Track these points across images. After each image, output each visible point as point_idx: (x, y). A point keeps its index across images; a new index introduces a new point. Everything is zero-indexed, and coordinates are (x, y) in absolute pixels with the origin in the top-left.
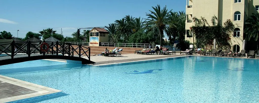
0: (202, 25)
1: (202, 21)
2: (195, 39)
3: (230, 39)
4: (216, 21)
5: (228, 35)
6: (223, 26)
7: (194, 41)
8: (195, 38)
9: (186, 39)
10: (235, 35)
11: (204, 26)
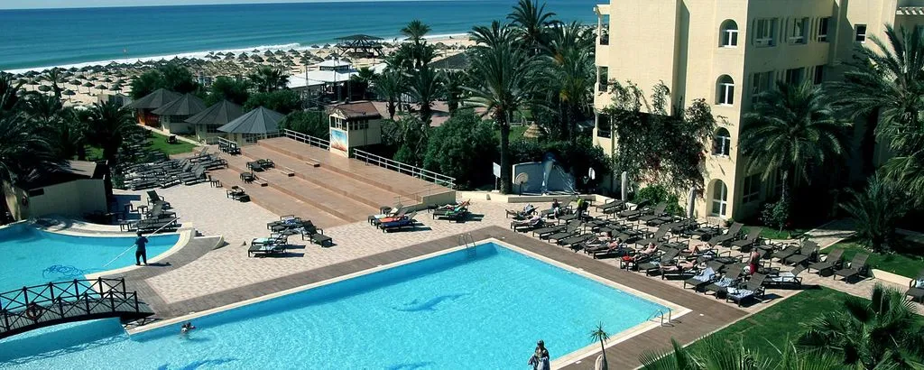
0: (630, 106)
1: (631, 91)
2: (616, 145)
3: (704, 158)
4: (668, 100)
5: (700, 146)
6: (688, 117)
7: (613, 152)
8: (616, 140)
9: (595, 143)
10: (717, 150)
11: (636, 111)
